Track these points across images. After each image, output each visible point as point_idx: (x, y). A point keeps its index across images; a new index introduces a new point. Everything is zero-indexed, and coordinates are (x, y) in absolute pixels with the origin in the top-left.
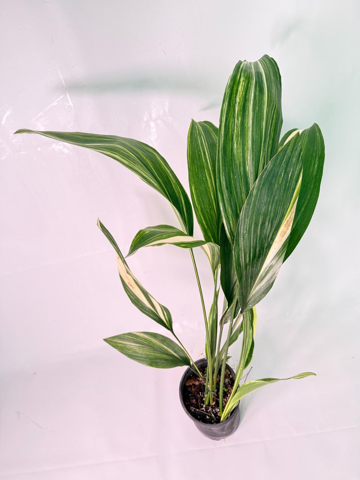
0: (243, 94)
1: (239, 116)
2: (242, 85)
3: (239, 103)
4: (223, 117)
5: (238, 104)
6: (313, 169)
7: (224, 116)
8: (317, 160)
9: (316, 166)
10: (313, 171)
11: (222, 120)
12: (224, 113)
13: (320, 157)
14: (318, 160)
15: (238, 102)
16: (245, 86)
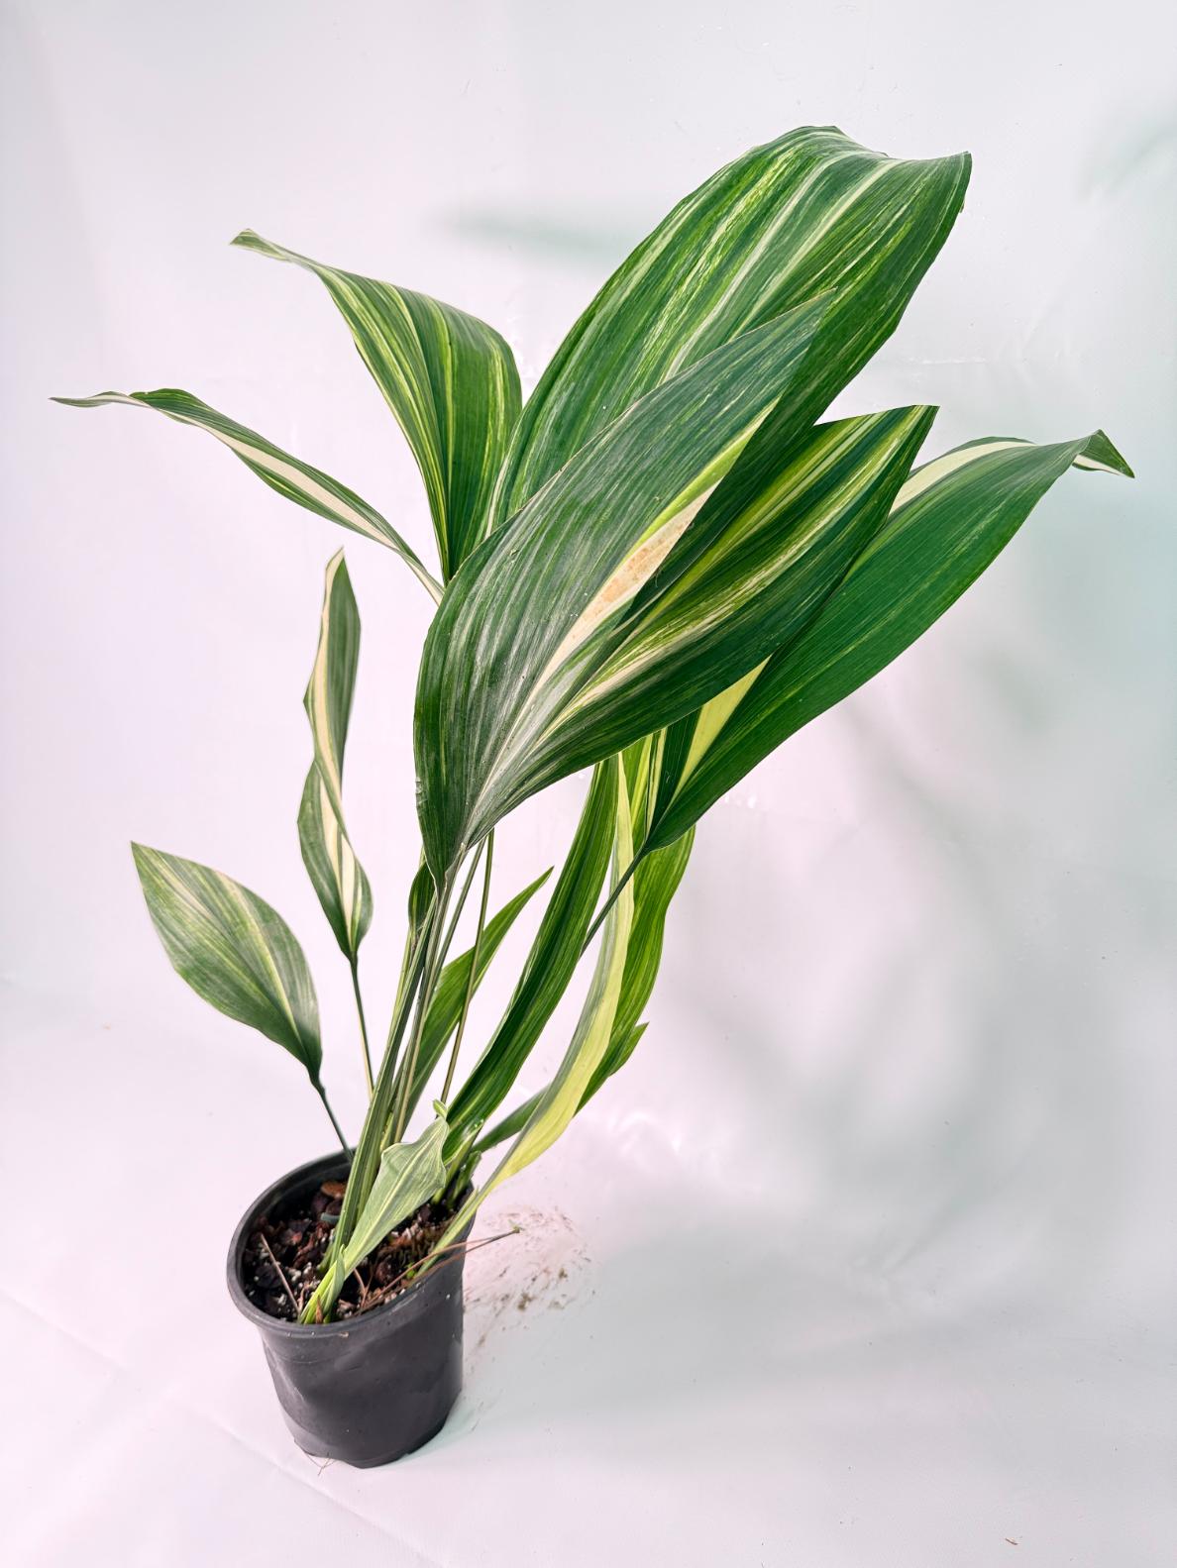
0: (765, 194)
1: (719, 252)
2: (776, 171)
3: (739, 217)
4: (661, 236)
5: (733, 218)
6: (964, 534)
7: (665, 236)
8: (997, 509)
9: (982, 525)
10: (959, 538)
11: (654, 244)
12: (671, 228)
13: (1017, 503)
14: (1001, 509)
15: (736, 214)
16: (786, 174)
